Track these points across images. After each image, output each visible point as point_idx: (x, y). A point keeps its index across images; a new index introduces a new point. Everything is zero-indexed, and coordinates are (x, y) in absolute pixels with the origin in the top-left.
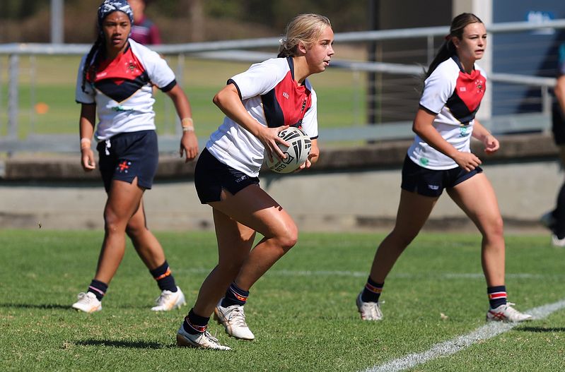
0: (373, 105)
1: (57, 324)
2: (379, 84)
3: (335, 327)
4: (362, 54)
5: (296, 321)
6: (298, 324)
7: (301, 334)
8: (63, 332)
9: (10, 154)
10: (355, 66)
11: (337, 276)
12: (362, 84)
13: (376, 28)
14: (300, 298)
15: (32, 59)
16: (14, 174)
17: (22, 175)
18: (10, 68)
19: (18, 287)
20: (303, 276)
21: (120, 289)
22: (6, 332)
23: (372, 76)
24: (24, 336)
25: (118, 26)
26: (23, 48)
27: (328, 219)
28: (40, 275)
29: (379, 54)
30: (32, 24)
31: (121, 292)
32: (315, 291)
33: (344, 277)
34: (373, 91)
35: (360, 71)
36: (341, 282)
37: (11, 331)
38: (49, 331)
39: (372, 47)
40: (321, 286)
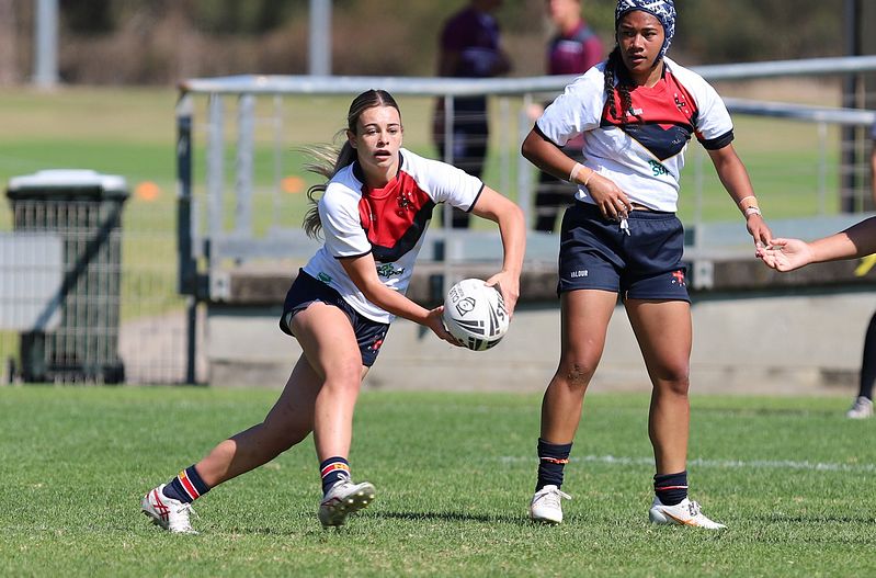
0: (851, 181)
1: (316, 547)
2: (861, 146)
3: (783, 555)
4: (833, 95)
5: (719, 545)
6: (721, 550)
7: (726, 567)
8: (326, 562)
9: (238, 262)
10: (821, 115)
11: (787, 469)
12: (833, 145)
13: (857, 52)
14: (726, 506)
15: (277, 101)
16: (246, 296)
17: (259, 297)
18: (241, 116)
19: (252, 486)
20: (730, 469)
21: (424, 490)
22: (230, 562)
23: (850, 132)
24: (260, 567)
25: (639, 36)
26: (262, 82)
27: (774, 372)
28: (288, 465)
29: (862, 96)
30: (278, 42)
31: (423, 494)
32: (751, 495)
33: (800, 472)
34: (851, 158)
35: (829, 123)
36: (795, 480)
37: (237, 559)
38: (302, 560)
39: (851, 82)
40: (762, 486)
